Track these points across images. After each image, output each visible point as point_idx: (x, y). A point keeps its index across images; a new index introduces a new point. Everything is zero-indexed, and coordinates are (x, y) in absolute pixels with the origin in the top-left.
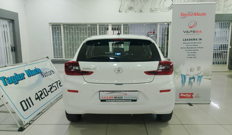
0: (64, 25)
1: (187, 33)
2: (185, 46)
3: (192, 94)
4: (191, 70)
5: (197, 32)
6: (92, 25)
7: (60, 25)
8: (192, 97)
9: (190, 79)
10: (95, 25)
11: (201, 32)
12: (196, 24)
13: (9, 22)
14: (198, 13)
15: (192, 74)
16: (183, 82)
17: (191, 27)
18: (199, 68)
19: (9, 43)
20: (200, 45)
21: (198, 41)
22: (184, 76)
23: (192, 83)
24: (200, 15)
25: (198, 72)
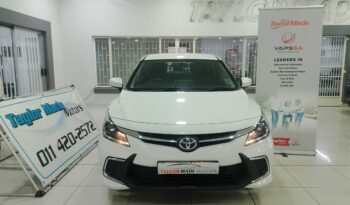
0: (113, 39)
2: (277, 68)
3: (287, 140)
4: (286, 105)
5: (296, 48)
7: (107, 39)
8: (287, 144)
9: (285, 117)
11: (301, 48)
12: (293, 37)
14: (296, 22)
16: (275, 121)
17: (286, 42)
18: (298, 102)
20: (300, 68)
21: (296, 62)
22: (276, 113)
23: (287, 124)
25: (297, 108)
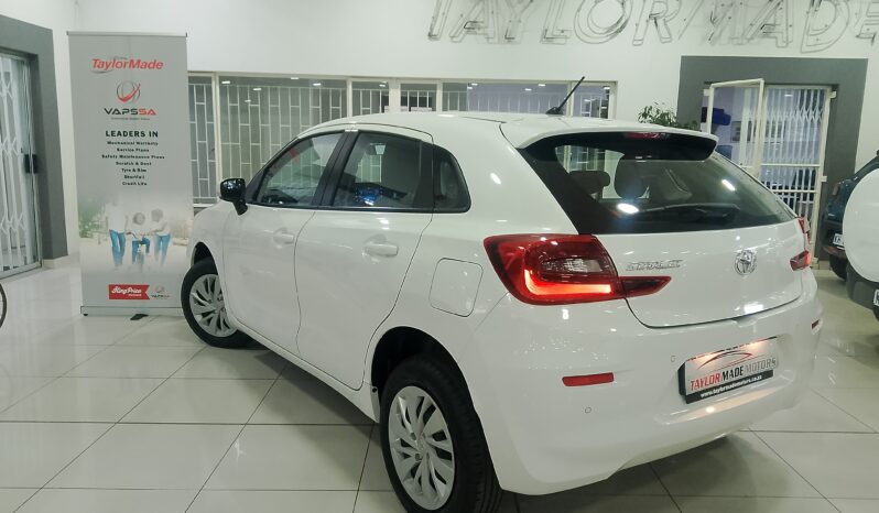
0: (222, 78)
1: (115, 116)
2: (112, 150)
3: (144, 288)
4: (135, 220)
5: (143, 112)
6: (327, 82)
7: (208, 80)
8: (144, 297)
9: (136, 244)
10: (342, 83)
11: (152, 112)
12: (136, 91)
13: (19, 64)
14: (139, 61)
15: (139, 231)
16: (118, 252)
17: (124, 100)
18: (157, 215)
19: (16, 142)
20: (153, 150)
21: (147, 138)
22: (120, 236)
23: (141, 257)
24: (146, 65)
25: (156, 226)
